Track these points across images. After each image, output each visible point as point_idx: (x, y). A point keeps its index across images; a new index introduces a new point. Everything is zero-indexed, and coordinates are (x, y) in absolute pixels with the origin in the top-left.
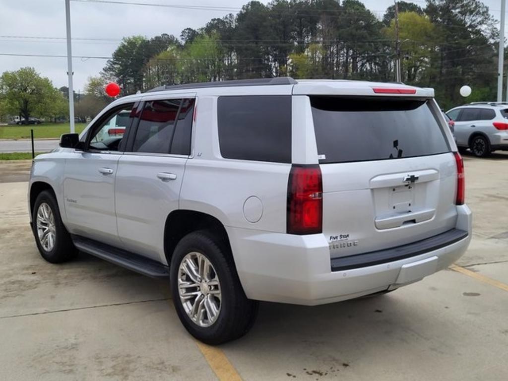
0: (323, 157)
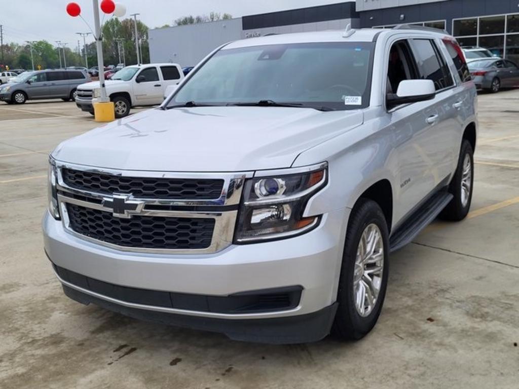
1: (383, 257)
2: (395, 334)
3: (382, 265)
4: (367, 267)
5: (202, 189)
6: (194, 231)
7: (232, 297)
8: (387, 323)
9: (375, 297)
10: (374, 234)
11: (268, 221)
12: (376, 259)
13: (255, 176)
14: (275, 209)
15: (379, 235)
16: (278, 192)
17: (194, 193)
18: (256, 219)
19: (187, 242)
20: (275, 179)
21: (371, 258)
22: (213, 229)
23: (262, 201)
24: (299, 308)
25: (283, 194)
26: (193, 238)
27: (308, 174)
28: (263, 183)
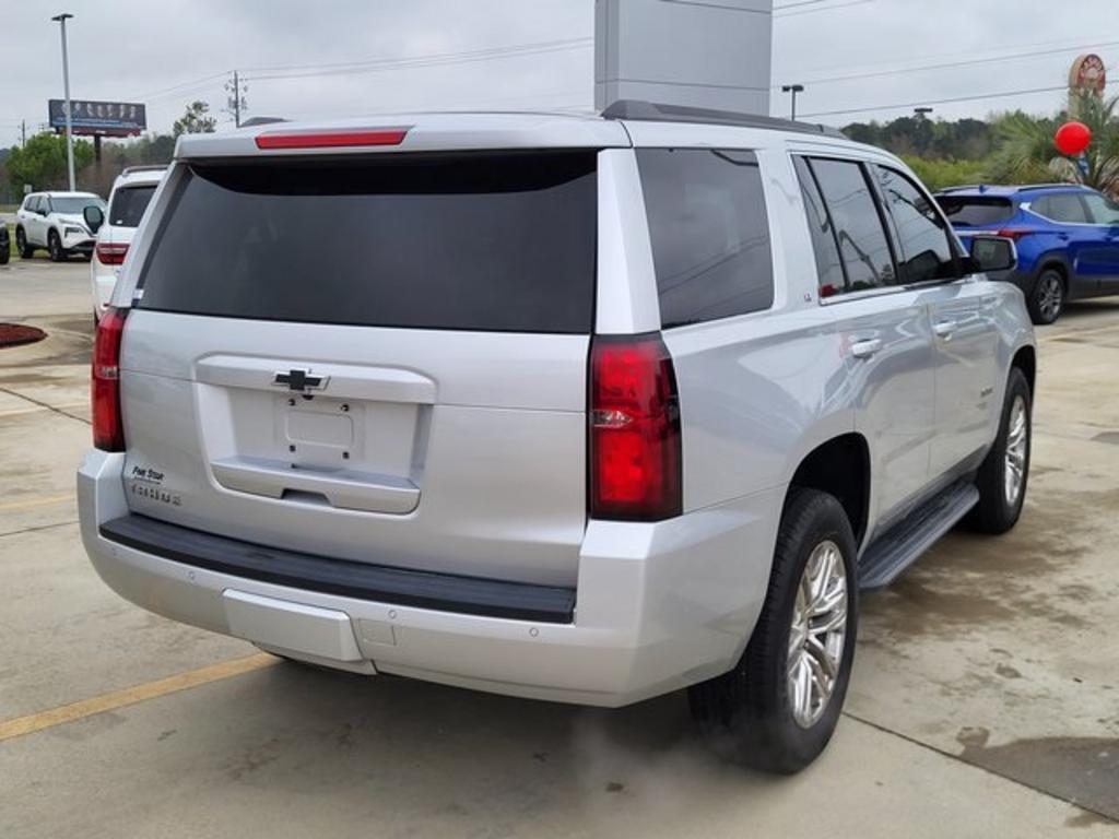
0: (140, 294)
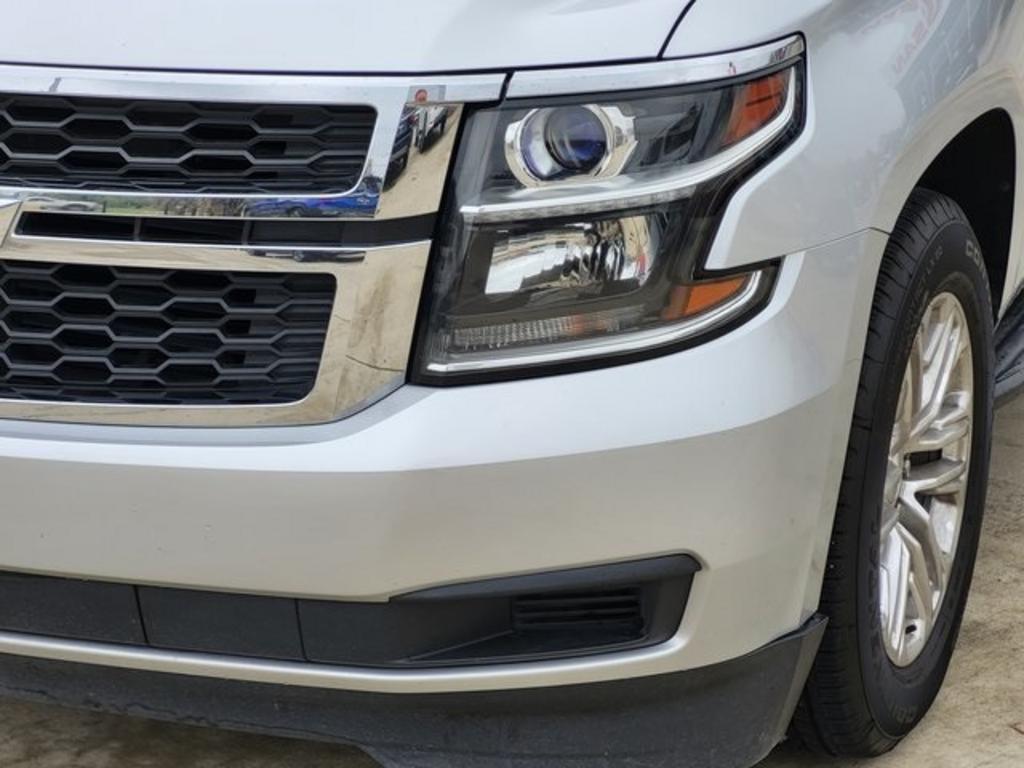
1: (969, 423)
2: (1014, 727)
3: (965, 457)
4: (913, 465)
5: (276, 148)
6: (238, 328)
7: (405, 605)
8: (979, 682)
9: (937, 586)
10: (946, 336)
11: (555, 284)
12: (948, 435)
13: (510, 94)
14: (581, 236)
15: (960, 339)
16: (605, 162)
17: (241, 164)
18: (506, 275)
19: (209, 372)
20: (593, 108)
21: (929, 432)
22: (324, 319)
23: (533, 199)
24: (677, 643)
25: (624, 172)
26: (235, 358)
27: (727, 88)
28: (539, 127)
